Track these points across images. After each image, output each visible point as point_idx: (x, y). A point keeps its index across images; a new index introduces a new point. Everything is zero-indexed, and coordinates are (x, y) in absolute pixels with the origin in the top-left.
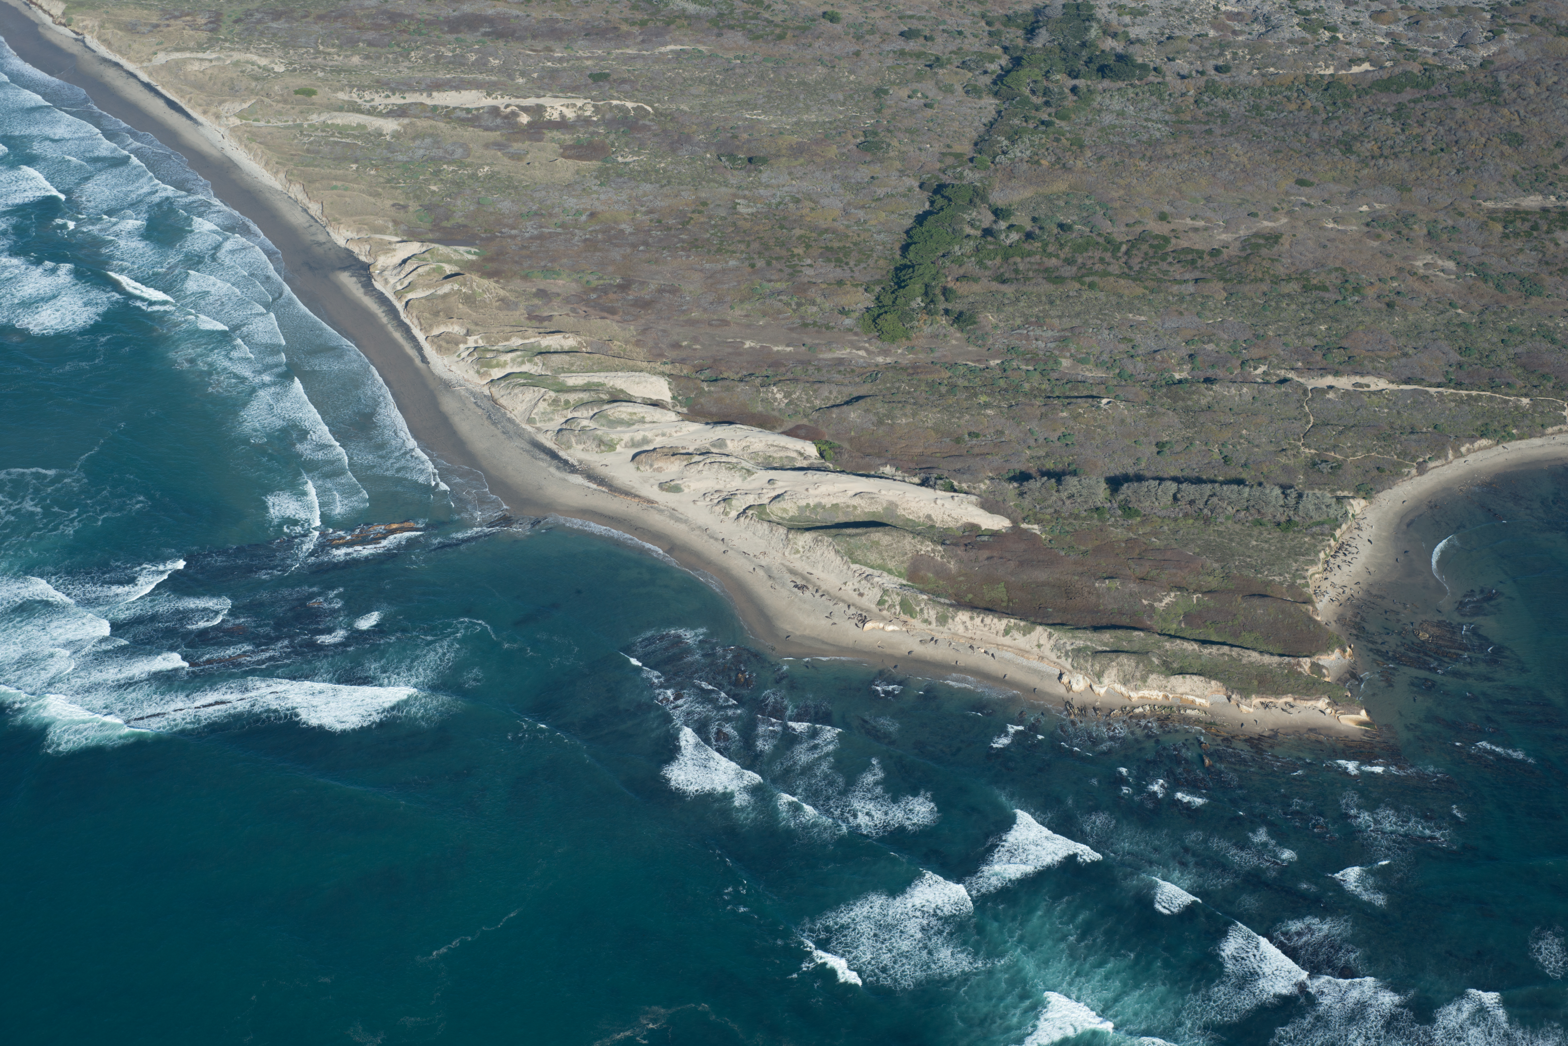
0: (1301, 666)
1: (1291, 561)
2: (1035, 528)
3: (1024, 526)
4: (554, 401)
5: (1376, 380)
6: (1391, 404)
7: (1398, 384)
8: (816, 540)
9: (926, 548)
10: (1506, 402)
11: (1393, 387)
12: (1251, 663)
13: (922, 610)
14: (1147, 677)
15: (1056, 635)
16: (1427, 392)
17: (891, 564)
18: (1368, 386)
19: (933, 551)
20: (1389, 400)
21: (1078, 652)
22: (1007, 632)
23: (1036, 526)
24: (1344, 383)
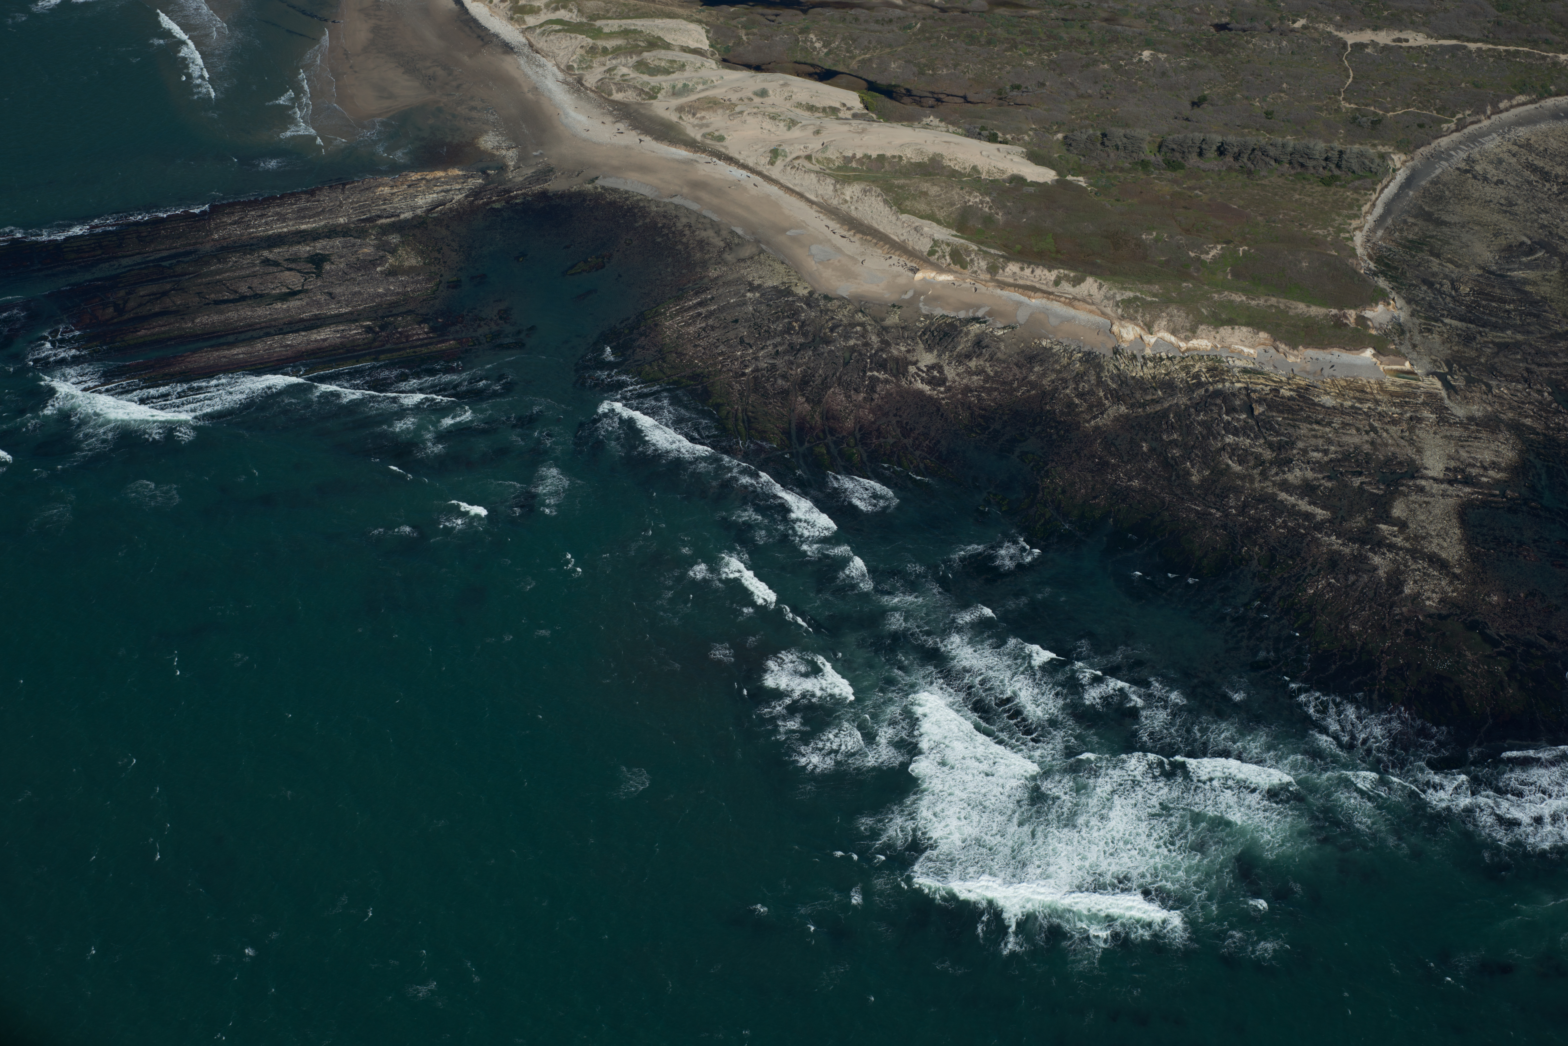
0: (1347, 318)
1: (1334, 216)
2: (1081, 181)
3: (1070, 178)
4: (592, 48)
5: (1414, 34)
6: (1429, 59)
7: (1437, 39)
8: (865, 191)
9: (974, 199)
10: (1544, 58)
11: (1432, 42)
12: (1298, 315)
13: (972, 260)
14: (1197, 328)
15: (1105, 287)
16: (1465, 47)
17: (941, 215)
18: (1407, 41)
19: (982, 202)
20: (1427, 55)
21: (1127, 303)
22: (1057, 283)
23: (1081, 179)
24: (1384, 38)
